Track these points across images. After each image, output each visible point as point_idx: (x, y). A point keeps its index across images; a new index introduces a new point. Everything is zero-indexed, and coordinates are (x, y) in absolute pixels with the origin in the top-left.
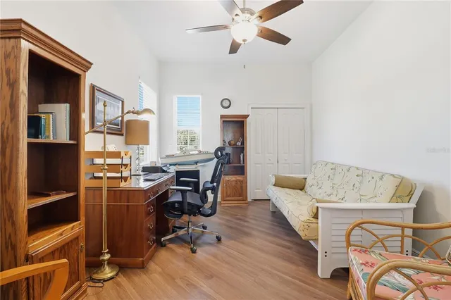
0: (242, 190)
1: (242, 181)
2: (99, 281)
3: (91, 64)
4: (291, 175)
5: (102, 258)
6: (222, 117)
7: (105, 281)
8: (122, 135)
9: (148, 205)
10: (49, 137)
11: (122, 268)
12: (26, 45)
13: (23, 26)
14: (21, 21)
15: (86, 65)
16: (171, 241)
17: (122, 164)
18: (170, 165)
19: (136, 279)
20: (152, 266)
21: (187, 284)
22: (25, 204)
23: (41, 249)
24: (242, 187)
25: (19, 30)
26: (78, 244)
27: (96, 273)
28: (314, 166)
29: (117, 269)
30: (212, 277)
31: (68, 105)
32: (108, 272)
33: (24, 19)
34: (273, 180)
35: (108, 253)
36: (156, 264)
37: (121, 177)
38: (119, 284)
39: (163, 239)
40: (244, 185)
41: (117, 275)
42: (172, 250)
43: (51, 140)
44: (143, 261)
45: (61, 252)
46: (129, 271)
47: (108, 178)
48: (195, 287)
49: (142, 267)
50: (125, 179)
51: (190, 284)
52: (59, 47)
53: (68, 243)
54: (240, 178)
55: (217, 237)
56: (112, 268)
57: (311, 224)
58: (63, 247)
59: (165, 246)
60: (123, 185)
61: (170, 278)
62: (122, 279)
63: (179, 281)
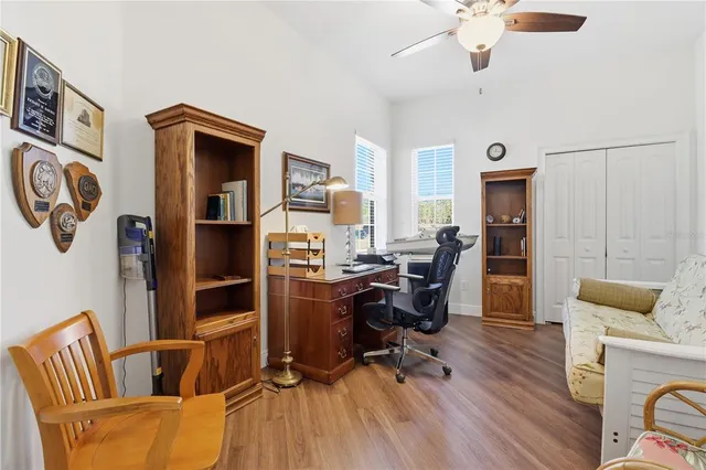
0: (521, 301)
1: (522, 287)
2: (277, 385)
3: (264, 132)
4: (622, 282)
5: (283, 360)
6: (484, 175)
7: (284, 387)
8: (328, 212)
9: (338, 304)
10: (226, 218)
11: (306, 378)
12: (191, 128)
13: (185, 109)
14: (182, 105)
15: (259, 135)
16: (378, 359)
17: (309, 250)
18: (402, 253)
19: (315, 395)
20: (341, 385)
21: (369, 419)
22: (193, 286)
23: (207, 333)
24: (521, 297)
25: (183, 114)
26: (250, 336)
27: (278, 376)
28: (680, 267)
29: (300, 377)
30: (407, 420)
31: (245, 182)
32: (289, 378)
33: (185, 103)
34: (576, 289)
35: (290, 355)
36: (346, 385)
37: (308, 266)
38: (295, 396)
39: (365, 355)
40: (525, 293)
41: (298, 384)
42: (375, 373)
43: (229, 221)
44: (329, 375)
45: (230, 340)
46: (312, 383)
47: (291, 265)
48: (378, 425)
49: (328, 382)
50: (315, 268)
51: (373, 421)
52: (225, 122)
53: (239, 332)
54: (518, 280)
55: (444, 369)
56: (294, 374)
57: (588, 374)
58: (233, 335)
59: (367, 364)
60: (310, 275)
61: (353, 404)
62: (301, 390)
63: (361, 412)
